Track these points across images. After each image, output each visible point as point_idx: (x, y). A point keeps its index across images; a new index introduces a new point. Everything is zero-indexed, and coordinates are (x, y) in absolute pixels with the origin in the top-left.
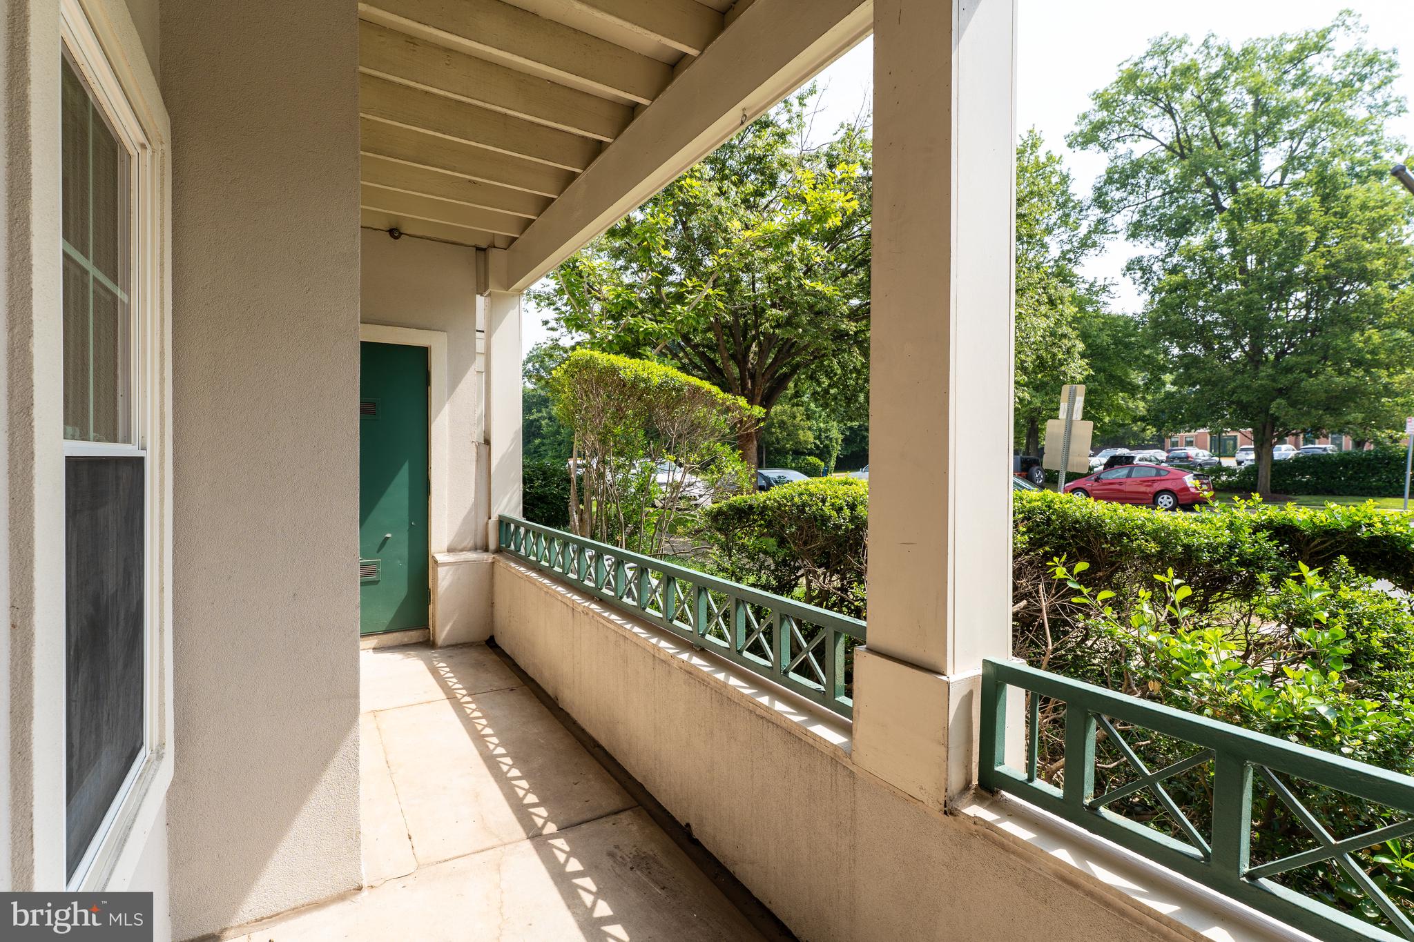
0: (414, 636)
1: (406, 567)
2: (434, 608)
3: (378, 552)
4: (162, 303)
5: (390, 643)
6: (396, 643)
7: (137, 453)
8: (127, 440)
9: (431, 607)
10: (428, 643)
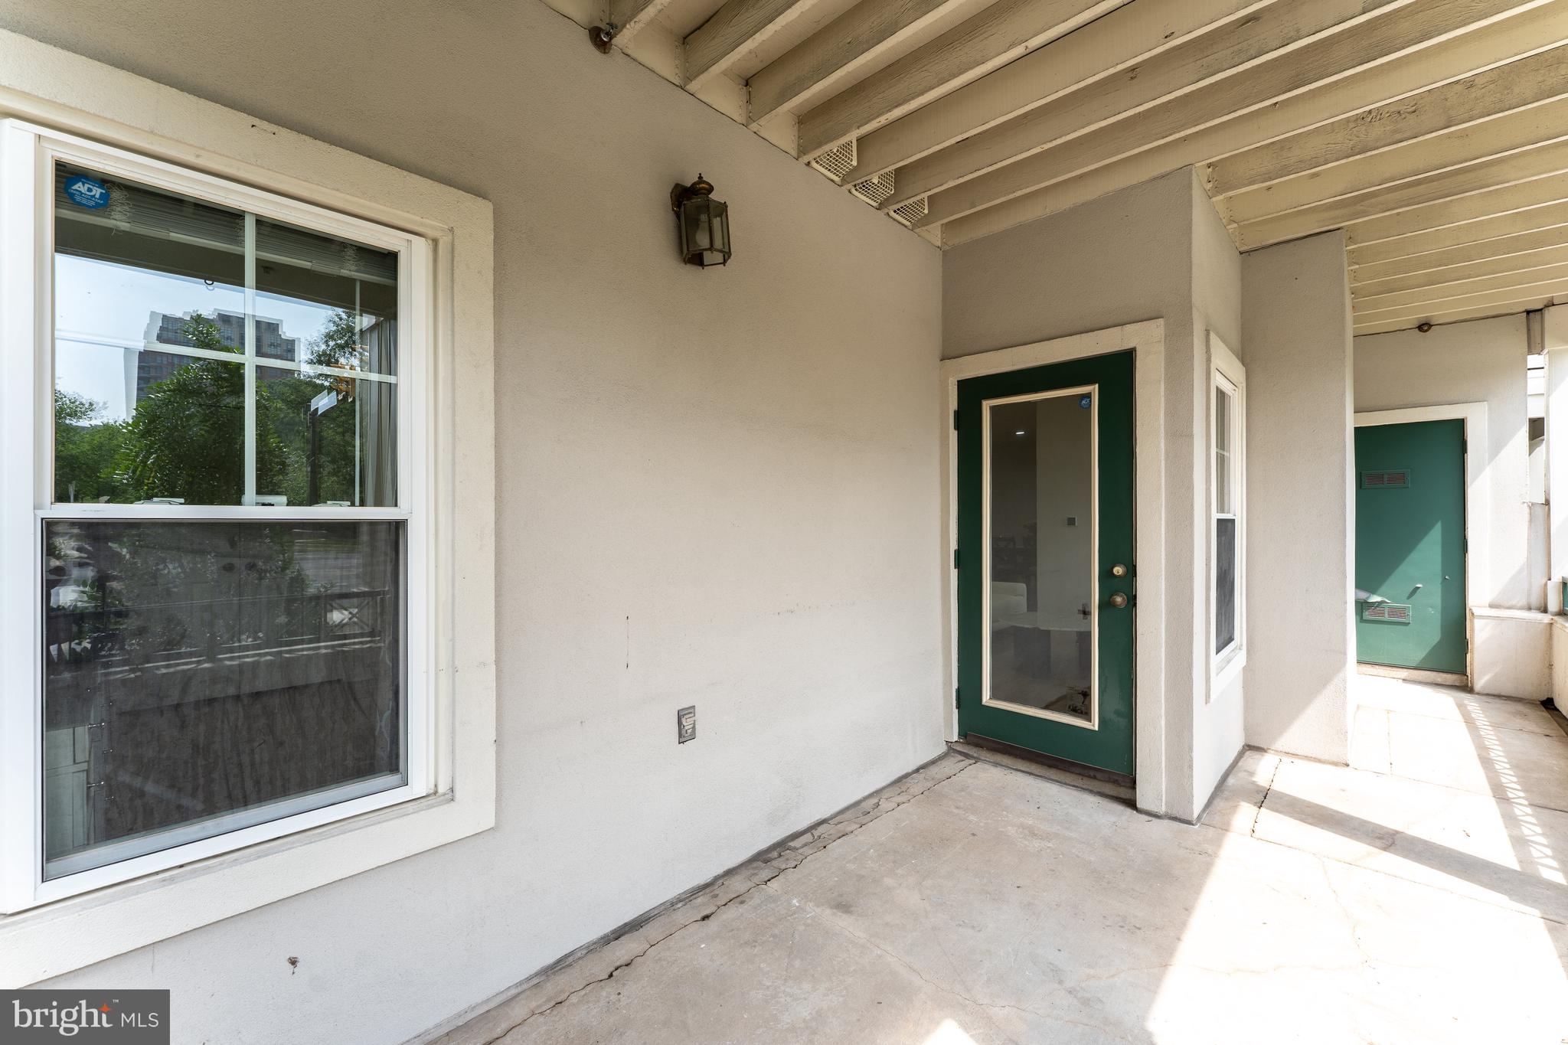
0: (1450, 678)
1: (1438, 616)
2: (1472, 658)
3: (1408, 598)
4: (1242, 466)
5: (1420, 679)
6: (1429, 680)
7: (1233, 518)
8: (1229, 512)
9: (1468, 656)
10: (1467, 688)
